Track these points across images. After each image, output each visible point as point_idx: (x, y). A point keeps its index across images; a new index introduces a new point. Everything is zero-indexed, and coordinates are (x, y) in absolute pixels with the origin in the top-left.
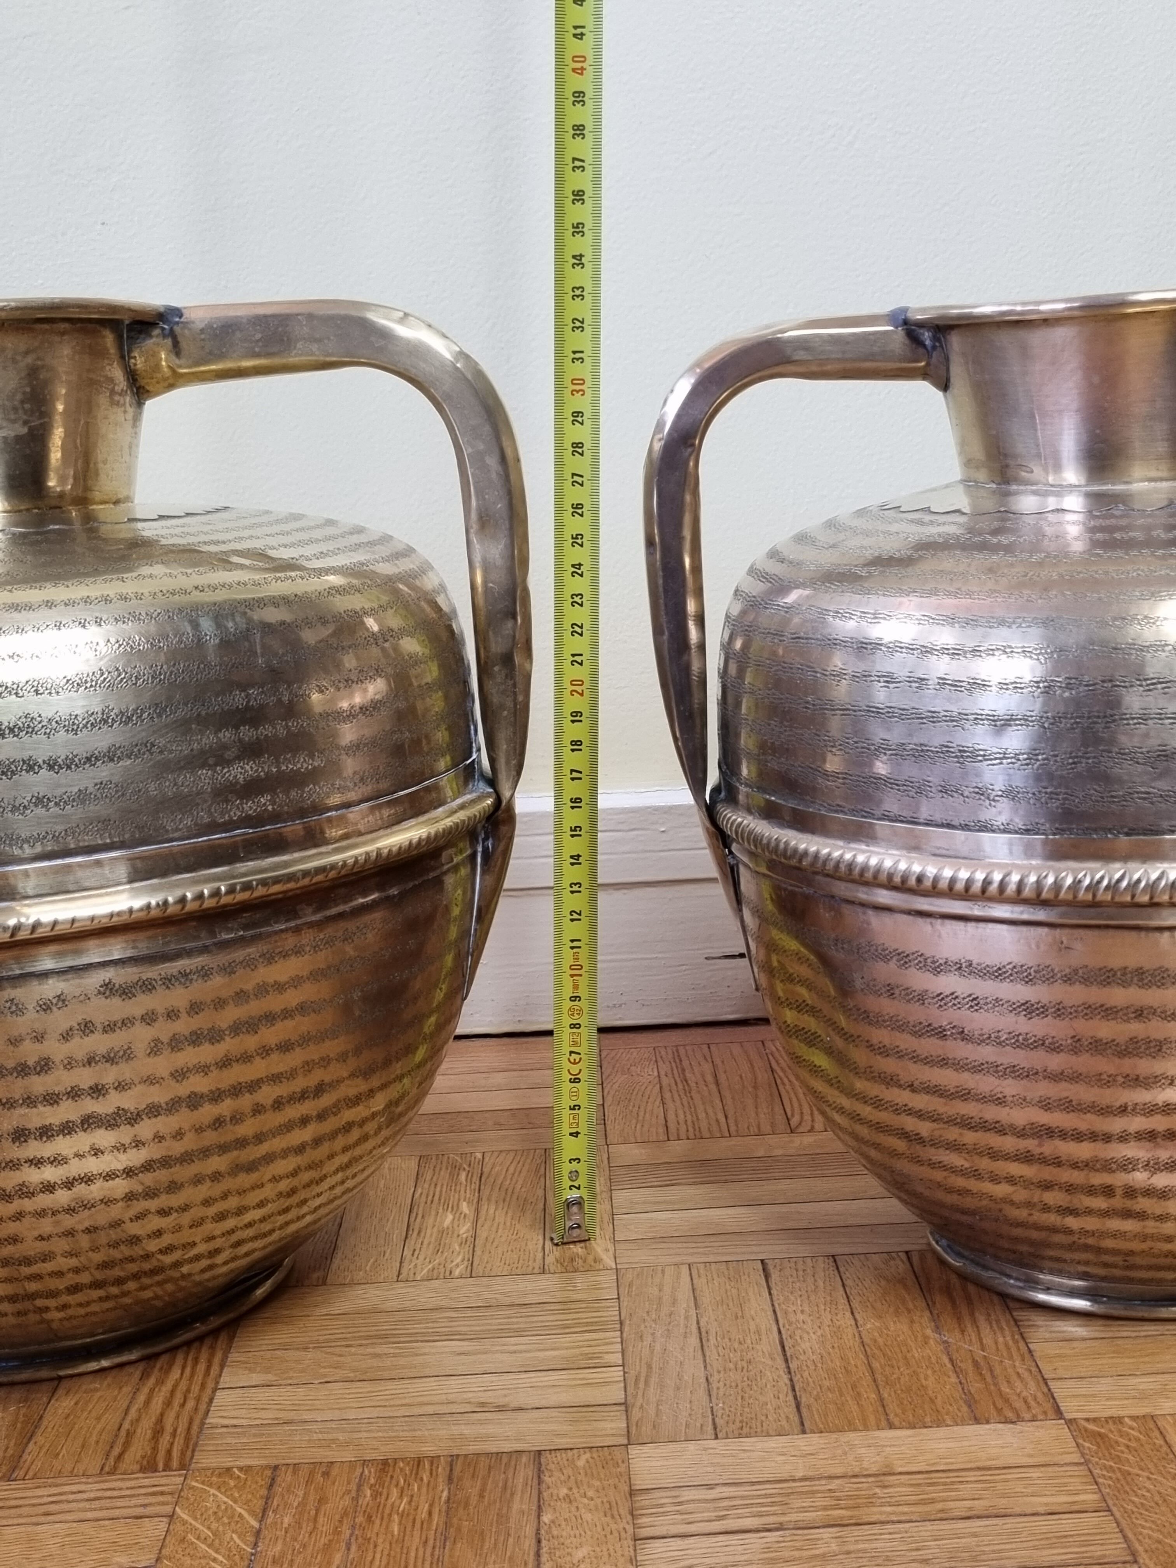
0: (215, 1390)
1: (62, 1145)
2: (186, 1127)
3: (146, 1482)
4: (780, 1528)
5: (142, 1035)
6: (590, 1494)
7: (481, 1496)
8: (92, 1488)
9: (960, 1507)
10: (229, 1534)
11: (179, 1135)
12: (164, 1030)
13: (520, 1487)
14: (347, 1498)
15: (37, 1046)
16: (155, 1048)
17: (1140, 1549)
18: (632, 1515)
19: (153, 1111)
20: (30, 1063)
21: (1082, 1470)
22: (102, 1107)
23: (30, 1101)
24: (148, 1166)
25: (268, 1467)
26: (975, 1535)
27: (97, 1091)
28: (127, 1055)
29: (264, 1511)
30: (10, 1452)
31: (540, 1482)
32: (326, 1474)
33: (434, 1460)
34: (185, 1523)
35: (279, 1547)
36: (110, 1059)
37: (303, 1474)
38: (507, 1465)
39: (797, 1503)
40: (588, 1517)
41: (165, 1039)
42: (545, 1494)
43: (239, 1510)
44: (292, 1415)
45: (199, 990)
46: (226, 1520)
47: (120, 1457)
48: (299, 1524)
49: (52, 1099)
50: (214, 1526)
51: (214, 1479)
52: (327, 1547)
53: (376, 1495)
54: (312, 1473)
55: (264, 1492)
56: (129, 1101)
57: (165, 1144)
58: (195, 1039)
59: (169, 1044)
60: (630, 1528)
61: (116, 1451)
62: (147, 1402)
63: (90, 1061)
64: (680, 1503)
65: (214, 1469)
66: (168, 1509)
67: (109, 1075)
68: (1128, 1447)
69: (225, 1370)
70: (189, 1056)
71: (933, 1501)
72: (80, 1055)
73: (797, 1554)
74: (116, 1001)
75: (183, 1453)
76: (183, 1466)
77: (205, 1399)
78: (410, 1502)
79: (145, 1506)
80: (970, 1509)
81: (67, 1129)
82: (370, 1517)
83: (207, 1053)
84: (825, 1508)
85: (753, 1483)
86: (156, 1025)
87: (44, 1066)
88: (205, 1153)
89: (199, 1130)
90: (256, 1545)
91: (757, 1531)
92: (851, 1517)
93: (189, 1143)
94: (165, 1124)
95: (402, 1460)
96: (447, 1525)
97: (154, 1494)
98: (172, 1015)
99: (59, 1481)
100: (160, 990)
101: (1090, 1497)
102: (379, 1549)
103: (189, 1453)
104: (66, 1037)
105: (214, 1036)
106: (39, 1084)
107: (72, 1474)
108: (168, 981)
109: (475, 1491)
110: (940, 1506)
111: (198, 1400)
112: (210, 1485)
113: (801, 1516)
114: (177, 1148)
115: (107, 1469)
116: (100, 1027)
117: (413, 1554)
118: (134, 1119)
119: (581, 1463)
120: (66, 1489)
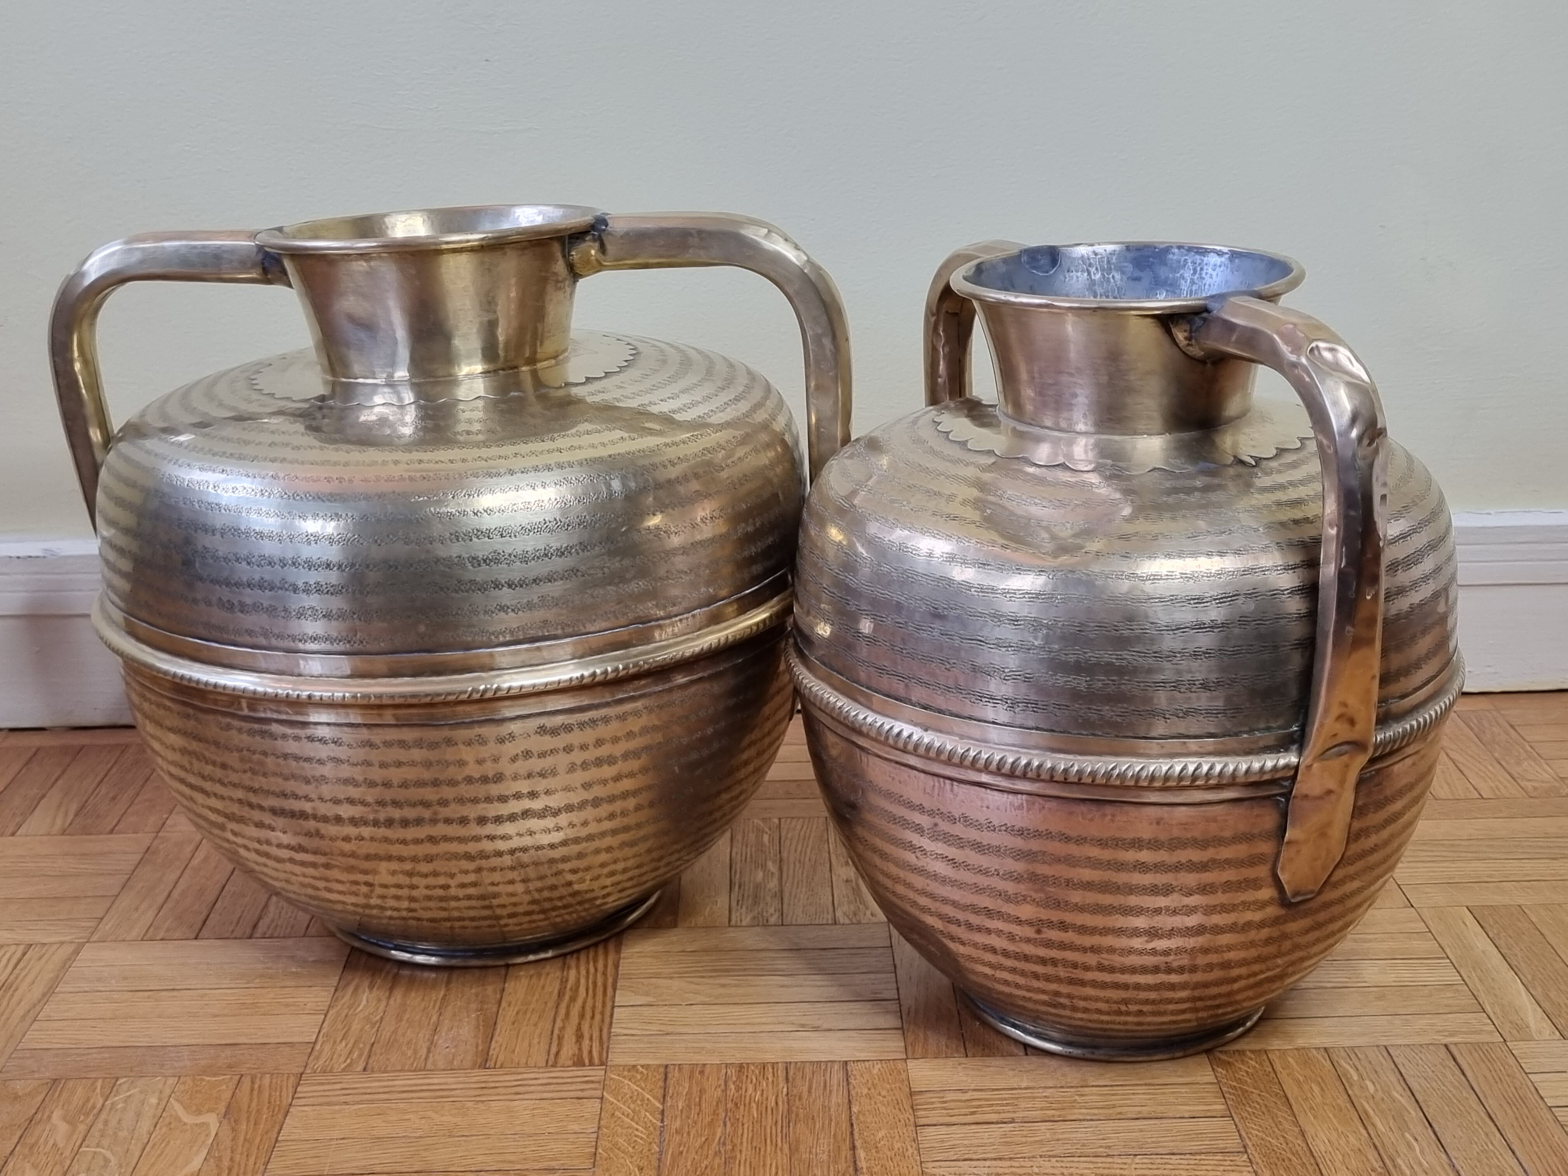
0: (613, 1007)
1: (508, 828)
2: (590, 818)
3: (580, 1073)
4: (1012, 1121)
5: (562, 761)
6: (884, 1093)
7: (810, 1092)
8: (544, 1076)
9: (1132, 1111)
10: (643, 1112)
11: (585, 823)
12: (578, 757)
13: (835, 1088)
14: (719, 1090)
15: (495, 765)
16: (572, 768)
17: (1250, 1144)
18: (912, 1108)
19: (569, 808)
20: (490, 776)
21: (1215, 1088)
22: (536, 805)
23: (489, 800)
24: (564, 843)
25: (659, 1066)
26: (1141, 1131)
27: (533, 795)
28: (554, 773)
29: (664, 1097)
30: (480, 1048)
31: (848, 1084)
32: (702, 1072)
33: (774, 1065)
34: (612, 1103)
35: (678, 1123)
36: (542, 775)
37: (686, 1071)
38: (825, 1070)
39: (1023, 1105)
40: (883, 1109)
41: (579, 763)
42: (853, 1092)
43: (648, 1096)
44: (669, 1029)
45: (602, 731)
46: (639, 1102)
47: (557, 1054)
48: (689, 1106)
49: (503, 799)
50: (632, 1106)
51: (626, 1073)
52: (711, 1124)
53: (738, 1089)
54: (692, 1072)
55: (661, 1083)
56: (554, 802)
57: (576, 829)
58: (599, 762)
59: (581, 766)
60: (912, 1119)
61: (554, 1049)
62: (567, 1014)
63: (529, 776)
64: (945, 1102)
65: (625, 1066)
66: (598, 1093)
67: (541, 785)
68: (1247, 1072)
69: (618, 992)
70: (594, 773)
71: (1114, 1106)
72: (523, 772)
73: (1024, 1140)
74: (547, 738)
75: (601, 1054)
76: (602, 1064)
77: (608, 1013)
78: (762, 1095)
79: (582, 1090)
80: (1139, 1113)
81: (512, 818)
82: (736, 1104)
83: (608, 771)
84: (1042, 1109)
85: (994, 1090)
86: (573, 753)
87: (499, 778)
88: (603, 834)
89: (600, 821)
90: (662, 1121)
91: (997, 1123)
92: (1059, 1116)
93: (593, 828)
94: (576, 817)
95: (753, 1064)
96: (789, 1111)
97: (587, 1082)
98: (584, 747)
99: (520, 1070)
100: (576, 731)
101: (1220, 1107)
102: (746, 1126)
103: (605, 1054)
104: (514, 759)
105: (611, 760)
106: (495, 790)
107: (527, 1065)
108: (582, 725)
109: (805, 1089)
110: (1119, 1110)
111: (602, 1013)
112: (624, 1077)
113: (1026, 1114)
114: (584, 832)
115: (550, 1063)
116: (536, 754)
117: (769, 1131)
118: (556, 813)
119: (875, 1071)
120: (525, 1076)
